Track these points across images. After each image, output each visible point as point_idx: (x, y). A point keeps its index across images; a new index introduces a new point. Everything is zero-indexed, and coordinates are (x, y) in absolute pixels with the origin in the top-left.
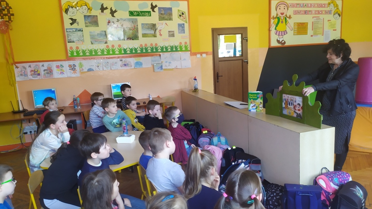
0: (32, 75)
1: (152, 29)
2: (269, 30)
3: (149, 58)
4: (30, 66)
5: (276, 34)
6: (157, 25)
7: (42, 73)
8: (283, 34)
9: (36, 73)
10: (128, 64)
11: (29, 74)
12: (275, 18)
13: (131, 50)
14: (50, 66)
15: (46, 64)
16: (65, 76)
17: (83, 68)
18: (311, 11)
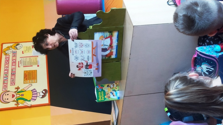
5: (35, 100)
12: (17, 102)
18: (12, 69)
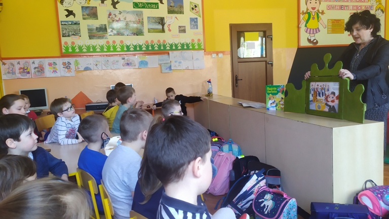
0: (20, 73)
1: (159, 23)
2: (299, 28)
3: (157, 57)
4: (19, 63)
5: (306, 32)
6: (165, 18)
7: (33, 71)
8: (315, 32)
9: (25, 71)
10: (131, 63)
11: (17, 71)
12: (305, 13)
13: (135, 47)
14: (42, 64)
15: (37, 61)
16: (58, 75)
17: (79, 66)
18: (348, 6)
